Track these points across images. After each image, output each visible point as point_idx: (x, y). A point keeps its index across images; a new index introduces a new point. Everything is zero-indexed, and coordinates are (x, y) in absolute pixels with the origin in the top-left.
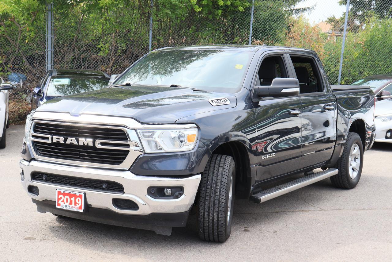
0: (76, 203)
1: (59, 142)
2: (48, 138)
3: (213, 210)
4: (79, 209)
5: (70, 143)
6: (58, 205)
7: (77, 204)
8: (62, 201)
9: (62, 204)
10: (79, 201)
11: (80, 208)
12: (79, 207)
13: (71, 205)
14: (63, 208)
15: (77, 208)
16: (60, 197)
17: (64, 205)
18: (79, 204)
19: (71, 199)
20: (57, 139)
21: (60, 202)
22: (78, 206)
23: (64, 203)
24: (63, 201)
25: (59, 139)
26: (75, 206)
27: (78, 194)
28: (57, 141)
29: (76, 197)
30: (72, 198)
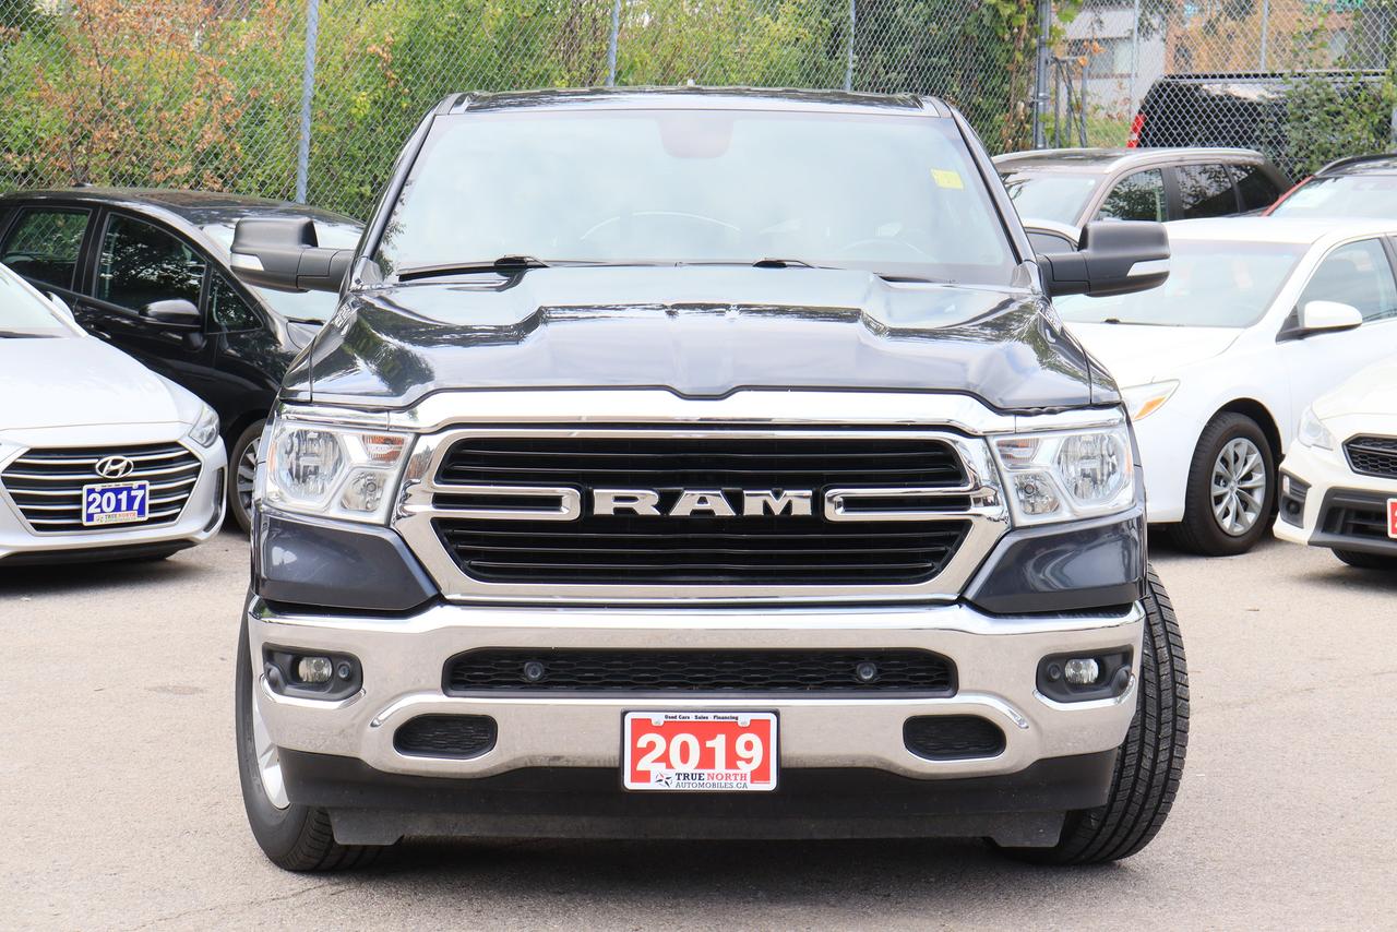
0: (732, 760)
1: (631, 511)
2: (554, 503)
3: (1158, 732)
4: (752, 782)
5: (695, 512)
6: (633, 780)
7: (741, 759)
8: (658, 760)
9: (658, 770)
10: (749, 746)
11: (760, 774)
12: (753, 773)
13: (706, 771)
14: (667, 788)
15: (743, 777)
16: (642, 743)
17: (671, 773)
18: (749, 761)
19: (709, 744)
20: (618, 499)
21: (645, 764)
22: (745, 769)
23: (669, 766)
24: (665, 758)
25: (633, 499)
26: (731, 772)
27: (744, 719)
28: (616, 510)
29: (732, 730)
30: (712, 737)
